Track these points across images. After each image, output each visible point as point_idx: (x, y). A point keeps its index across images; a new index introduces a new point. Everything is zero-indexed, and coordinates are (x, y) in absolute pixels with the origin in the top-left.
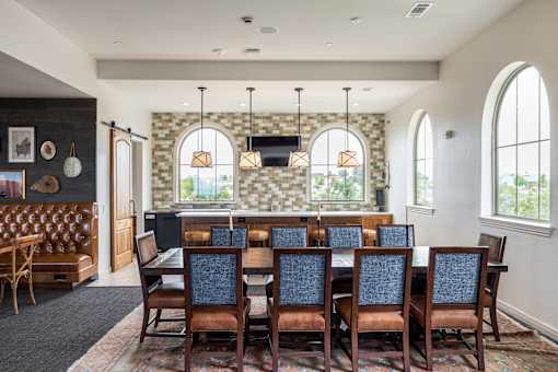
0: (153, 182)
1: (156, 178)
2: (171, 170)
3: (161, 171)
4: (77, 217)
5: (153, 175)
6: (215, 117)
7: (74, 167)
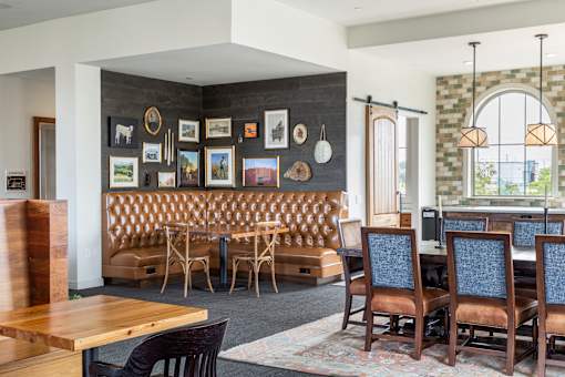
0: (437, 169)
1: (441, 164)
2: (460, 153)
3: (447, 154)
4: (326, 207)
5: (438, 160)
6: (522, 75)
7: (323, 151)
